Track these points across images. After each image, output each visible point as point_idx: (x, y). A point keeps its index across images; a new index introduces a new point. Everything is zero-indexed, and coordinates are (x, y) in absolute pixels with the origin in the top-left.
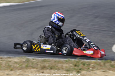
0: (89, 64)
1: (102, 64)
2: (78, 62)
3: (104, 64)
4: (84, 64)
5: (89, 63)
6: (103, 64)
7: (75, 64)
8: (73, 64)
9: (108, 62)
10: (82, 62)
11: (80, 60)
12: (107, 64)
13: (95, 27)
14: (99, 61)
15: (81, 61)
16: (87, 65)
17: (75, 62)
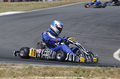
0: (89, 71)
1: (101, 71)
2: (78, 69)
3: (104, 71)
4: (84, 71)
6: (102, 70)
8: (74, 71)
9: (107, 69)
10: (82, 69)
11: (81, 67)
12: (107, 71)
13: (97, 35)
14: (99, 68)
16: (87, 71)
17: (76, 70)
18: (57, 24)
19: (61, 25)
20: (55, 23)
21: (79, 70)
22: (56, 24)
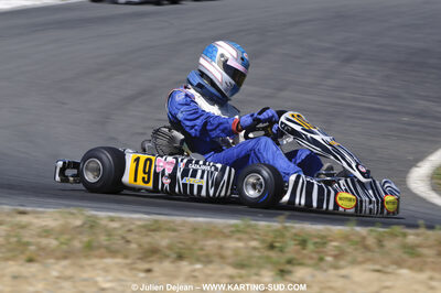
0: (323, 241)
1: (371, 241)
2: (280, 234)
3: (380, 243)
4: (303, 243)
5: (323, 237)
6: (375, 240)
7: (269, 240)
8: (263, 241)
9: (394, 235)
10: (296, 235)
11: (288, 224)
12: (391, 244)
14: (358, 229)
15: (294, 231)
16: (316, 243)
17: (271, 234)
18: (228, 55)
19: (242, 59)
20: (220, 51)
21: (283, 236)
22: (222, 56)
